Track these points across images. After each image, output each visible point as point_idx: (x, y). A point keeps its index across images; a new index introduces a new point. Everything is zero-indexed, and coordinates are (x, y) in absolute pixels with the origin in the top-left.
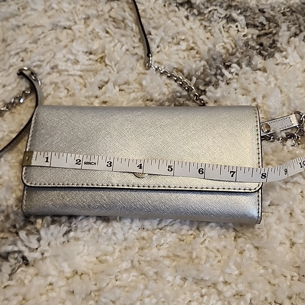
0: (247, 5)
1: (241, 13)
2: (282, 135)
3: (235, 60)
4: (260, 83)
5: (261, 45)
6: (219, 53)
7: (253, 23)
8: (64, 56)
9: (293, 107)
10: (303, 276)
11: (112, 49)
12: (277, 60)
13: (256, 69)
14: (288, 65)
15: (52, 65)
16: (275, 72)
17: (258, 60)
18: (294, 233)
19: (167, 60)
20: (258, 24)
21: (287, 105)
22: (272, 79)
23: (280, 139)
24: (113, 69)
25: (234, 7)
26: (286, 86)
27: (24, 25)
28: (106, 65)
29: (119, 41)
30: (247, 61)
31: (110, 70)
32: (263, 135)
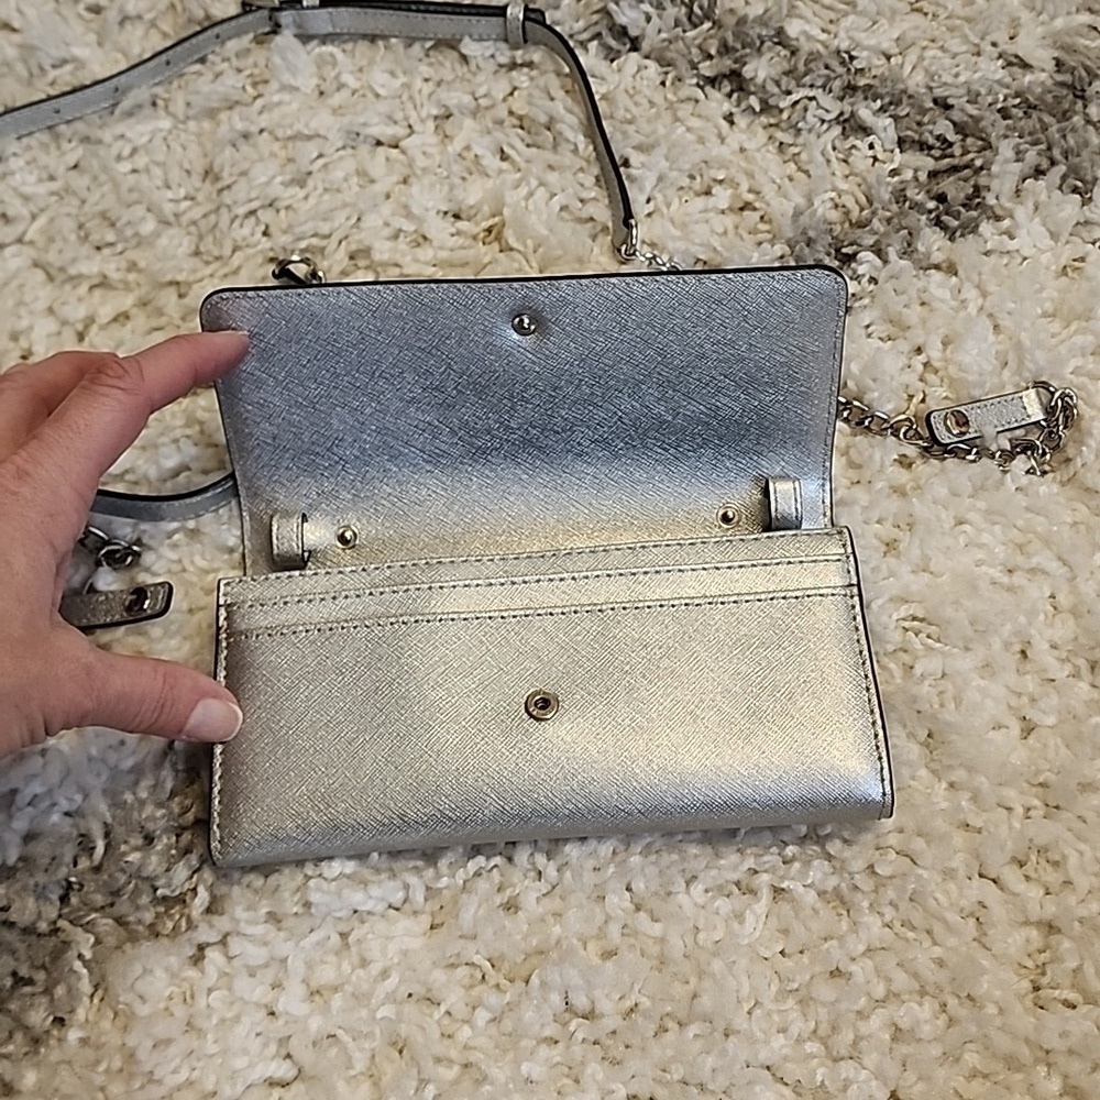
0: (902, 86)
1: (883, 109)
2: (999, 446)
3: (870, 240)
4: (935, 304)
5: (941, 198)
6: (826, 221)
7: (917, 137)
8: (387, 224)
9: (1030, 371)
10: (1057, 807)
11: (523, 204)
12: (986, 242)
13: (926, 266)
14: (1016, 255)
15: (354, 247)
16: (980, 274)
17: (934, 242)
18: (1033, 700)
19: (680, 238)
20: (931, 141)
21: (1012, 364)
22: (970, 293)
23: (998, 455)
24: (527, 261)
25: (864, 91)
26: (1009, 313)
27: (261, 131)
28: (505, 249)
29: (541, 184)
30: (902, 241)
31: (520, 263)
32: (948, 441)
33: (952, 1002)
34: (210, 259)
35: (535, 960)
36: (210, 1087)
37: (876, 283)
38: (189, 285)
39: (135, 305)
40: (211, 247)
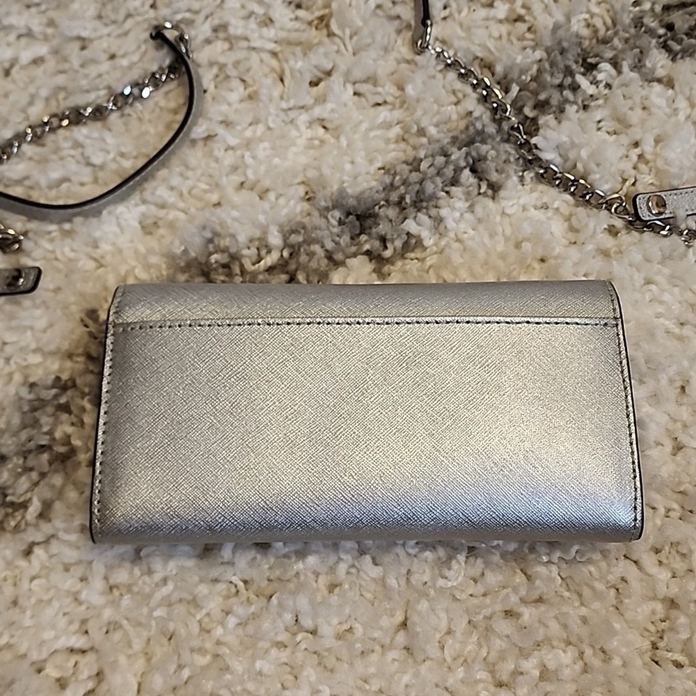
2: (687, 226)
3: (609, 54)
4: (653, 110)
5: (670, 27)
6: (577, 35)
8: (243, 7)
10: (691, 512)
13: (651, 79)
15: (216, 22)
16: (691, 89)
17: (659, 61)
18: (685, 426)
19: (464, 38)
22: (682, 104)
23: (685, 233)
24: (345, 45)
28: (331, 34)
30: (634, 57)
31: (339, 46)
32: (648, 219)
33: (589, 652)
34: (108, 22)
35: (276, 585)
36: (22, 650)
37: (610, 89)
38: (91, 40)
39: (49, 53)
40: (110, 13)
